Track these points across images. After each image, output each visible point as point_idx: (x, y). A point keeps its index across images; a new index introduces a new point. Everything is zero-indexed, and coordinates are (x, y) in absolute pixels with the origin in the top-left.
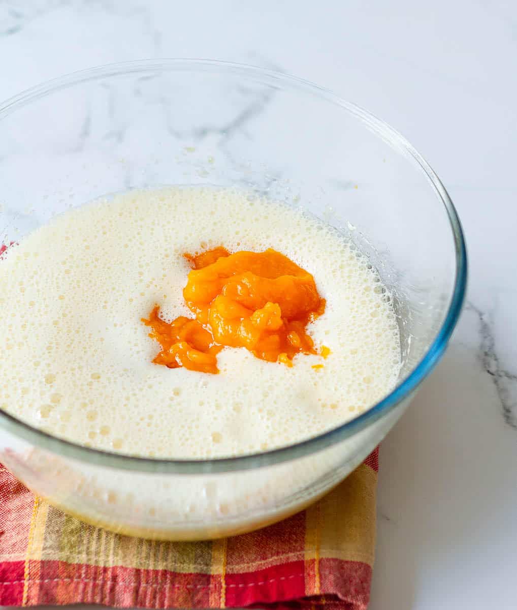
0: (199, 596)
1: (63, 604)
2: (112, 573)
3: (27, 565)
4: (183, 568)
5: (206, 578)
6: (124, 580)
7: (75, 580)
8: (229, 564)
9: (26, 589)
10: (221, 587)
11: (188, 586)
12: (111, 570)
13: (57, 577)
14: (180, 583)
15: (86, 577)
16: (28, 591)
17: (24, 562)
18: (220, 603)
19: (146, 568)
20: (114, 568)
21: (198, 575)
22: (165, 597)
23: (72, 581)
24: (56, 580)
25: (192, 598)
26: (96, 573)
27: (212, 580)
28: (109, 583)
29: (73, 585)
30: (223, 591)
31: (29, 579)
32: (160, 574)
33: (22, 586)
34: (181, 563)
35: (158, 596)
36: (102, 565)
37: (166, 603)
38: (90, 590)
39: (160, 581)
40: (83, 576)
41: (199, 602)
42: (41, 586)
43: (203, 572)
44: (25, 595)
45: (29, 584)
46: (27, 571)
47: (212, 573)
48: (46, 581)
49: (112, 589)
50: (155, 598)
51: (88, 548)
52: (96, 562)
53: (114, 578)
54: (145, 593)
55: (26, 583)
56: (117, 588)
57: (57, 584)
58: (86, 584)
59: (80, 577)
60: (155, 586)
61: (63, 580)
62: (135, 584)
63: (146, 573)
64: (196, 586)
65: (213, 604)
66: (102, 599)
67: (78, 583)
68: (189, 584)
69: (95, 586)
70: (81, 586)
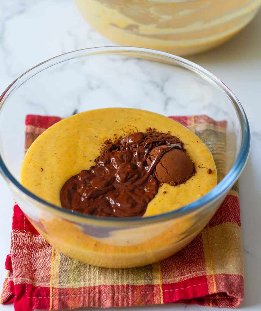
0: (149, 297)
1: (72, 308)
2: (99, 289)
3: (51, 289)
4: (138, 283)
5: (151, 287)
6: (105, 293)
7: (78, 295)
8: (163, 279)
9: (51, 301)
10: (160, 292)
11: (142, 293)
12: (98, 287)
13: (69, 294)
14: (137, 291)
15: (84, 293)
16: (52, 302)
17: (50, 288)
18: (161, 301)
19: (117, 284)
20: (99, 286)
21: (146, 285)
22: (129, 300)
23: (77, 296)
24: (67, 296)
25: (145, 299)
26: (89, 291)
27: (154, 288)
28: (97, 296)
29: (77, 298)
30: (162, 294)
31: (53, 296)
32: (125, 287)
33: (49, 299)
34: (136, 280)
35: (125, 300)
36: (92, 285)
37: (130, 303)
38: (87, 300)
39: (125, 291)
40: (82, 293)
41: (149, 301)
42: (60, 300)
43: (149, 284)
44: (51, 304)
45: (53, 299)
46: (51, 292)
47: (154, 284)
48: (62, 297)
49: (99, 298)
50: (123, 301)
51: (84, 278)
52: (89, 284)
53: (100, 292)
54: (118, 299)
55: (51, 299)
56: (102, 298)
57: (69, 298)
58: (84, 298)
59: (81, 293)
60: (123, 294)
61: (71, 296)
62: (112, 294)
63: (117, 287)
64: (146, 292)
65: (156, 302)
66: (94, 305)
67: (80, 297)
68: (142, 291)
69: (89, 297)
70: (82, 299)
